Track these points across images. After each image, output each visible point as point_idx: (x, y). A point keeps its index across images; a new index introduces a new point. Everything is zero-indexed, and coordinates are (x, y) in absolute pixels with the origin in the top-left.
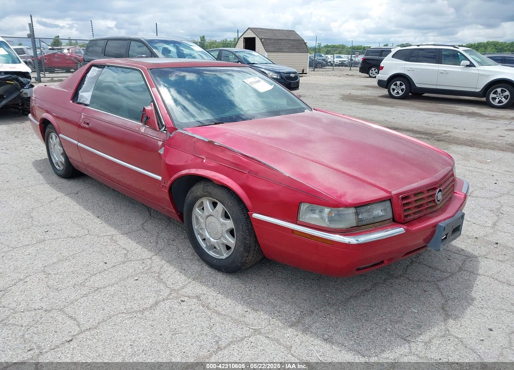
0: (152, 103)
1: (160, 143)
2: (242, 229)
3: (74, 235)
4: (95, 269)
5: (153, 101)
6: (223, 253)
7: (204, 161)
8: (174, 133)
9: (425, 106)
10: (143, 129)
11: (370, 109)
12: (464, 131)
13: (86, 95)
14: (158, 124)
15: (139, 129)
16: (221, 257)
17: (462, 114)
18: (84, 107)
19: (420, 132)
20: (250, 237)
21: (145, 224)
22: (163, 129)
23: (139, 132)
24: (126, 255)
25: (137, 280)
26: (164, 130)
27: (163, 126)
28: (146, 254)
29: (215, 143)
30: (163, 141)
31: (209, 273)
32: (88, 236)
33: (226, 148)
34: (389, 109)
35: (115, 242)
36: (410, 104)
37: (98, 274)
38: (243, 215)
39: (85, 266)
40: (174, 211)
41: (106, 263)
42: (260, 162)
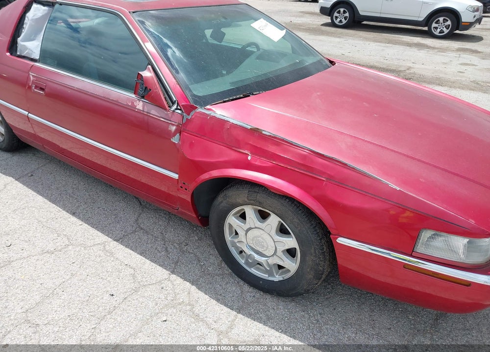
0: (150, 66)
1: (173, 128)
2: (315, 253)
3: (51, 247)
4: (101, 308)
5: (150, 63)
6: (275, 274)
7: (249, 158)
8: (192, 113)
9: (369, 36)
10: (140, 105)
11: (321, 40)
12: (423, 66)
13: (31, 46)
14: (165, 98)
15: (133, 103)
16: (271, 279)
17: (410, 45)
18: (32, 63)
19: (384, 69)
20: (325, 262)
21: (140, 221)
22: (175, 107)
23: (133, 108)
24: (134, 276)
25: (165, 321)
26: (177, 109)
27: (173, 103)
28: (161, 273)
29: (264, 132)
30: (177, 126)
31: (254, 296)
32: (70, 247)
33: (283, 140)
34: (337, 40)
35: (112, 254)
36: (356, 34)
37: (109, 316)
38: (316, 235)
39: (85, 304)
40: (194, 215)
41: (113, 295)
42: (346, 165)
